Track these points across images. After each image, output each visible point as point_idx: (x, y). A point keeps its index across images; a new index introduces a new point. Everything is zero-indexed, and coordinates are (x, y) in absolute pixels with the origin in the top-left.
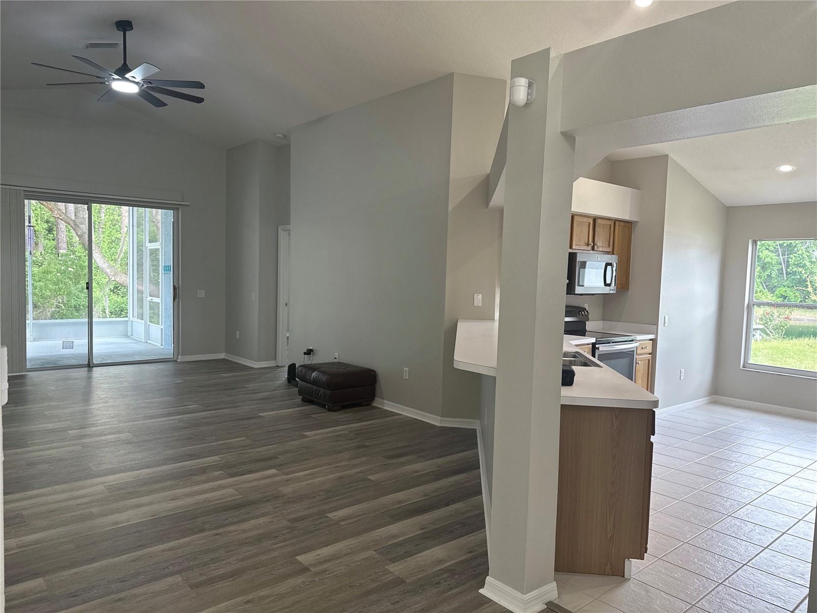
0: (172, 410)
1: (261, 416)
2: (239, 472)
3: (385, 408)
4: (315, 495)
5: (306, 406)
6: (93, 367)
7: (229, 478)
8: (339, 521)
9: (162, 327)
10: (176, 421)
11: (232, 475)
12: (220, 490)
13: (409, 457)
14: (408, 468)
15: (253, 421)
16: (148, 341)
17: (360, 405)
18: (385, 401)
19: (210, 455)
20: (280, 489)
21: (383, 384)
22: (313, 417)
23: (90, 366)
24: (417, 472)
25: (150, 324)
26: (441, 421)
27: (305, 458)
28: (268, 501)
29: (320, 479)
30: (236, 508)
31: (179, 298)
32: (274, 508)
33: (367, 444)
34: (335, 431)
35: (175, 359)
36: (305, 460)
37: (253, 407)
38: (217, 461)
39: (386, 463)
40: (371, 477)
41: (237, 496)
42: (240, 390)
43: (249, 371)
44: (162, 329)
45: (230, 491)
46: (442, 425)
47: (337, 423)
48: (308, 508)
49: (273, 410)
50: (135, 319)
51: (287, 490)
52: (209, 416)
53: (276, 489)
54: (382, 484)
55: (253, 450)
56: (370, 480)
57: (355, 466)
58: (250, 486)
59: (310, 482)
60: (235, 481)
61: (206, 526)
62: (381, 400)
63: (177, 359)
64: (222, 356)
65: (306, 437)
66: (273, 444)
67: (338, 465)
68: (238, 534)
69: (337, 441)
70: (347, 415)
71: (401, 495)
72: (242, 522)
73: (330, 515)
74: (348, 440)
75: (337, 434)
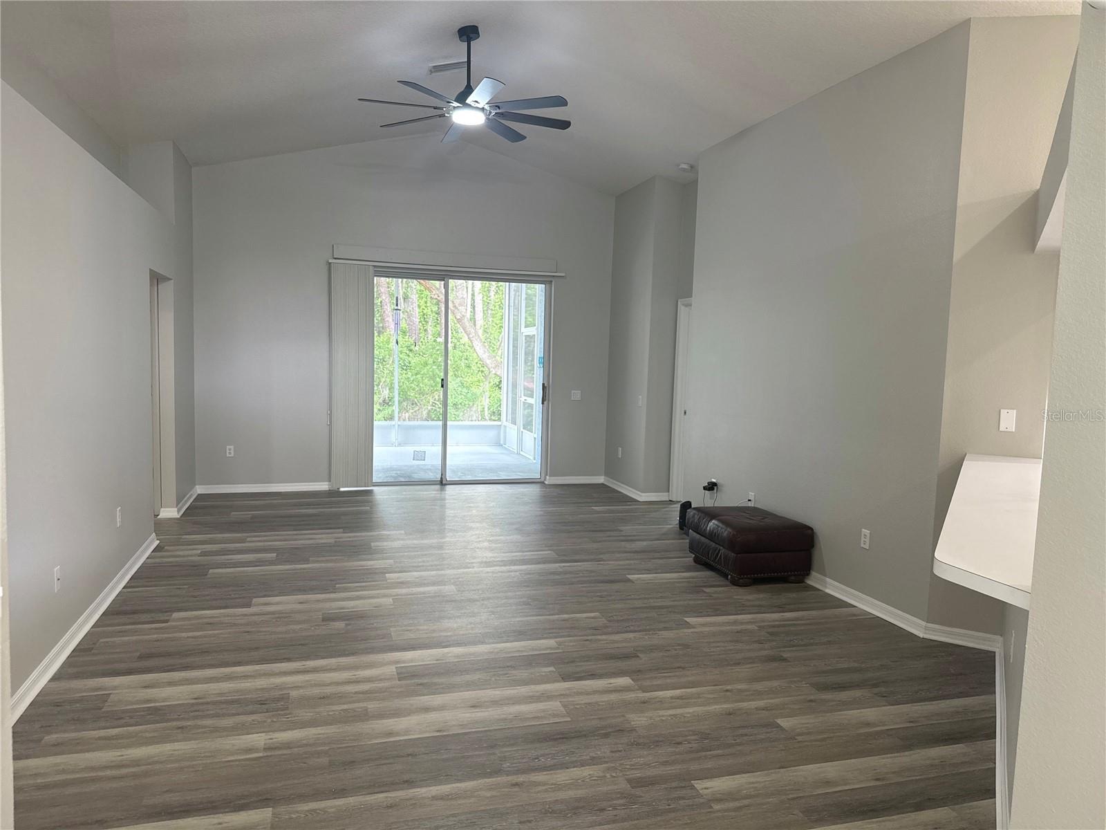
0: (516, 556)
1: (629, 580)
2: (577, 673)
3: (828, 591)
4: (680, 739)
5: (698, 571)
6: (446, 484)
7: (559, 682)
8: (710, 800)
9: (536, 436)
10: (517, 573)
11: (565, 678)
12: (541, 702)
13: (857, 693)
14: (854, 714)
15: (616, 586)
16: (521, 453)
17: (784, 580)
18: (828, 579)
19: (545, 636)
20: (631, 716)
21: (825, 550)
22: (705, 592)
23: (442, 483)
24: (868, 724)
25: (523, 430)
26: (926, 630)
27: (678, 665)
28: (606, 735)
29: (696, 709)
30: (556, 739)
31: (549, 400)
32: (612, 752)
33: (785, 655)
34: (735, 623)
35: (542, 480)
36: (679, 668)
37: (621, 563)
38: (551, 648)
39: (812, 697)
40: (784, 723)
41: (564, 716)
42: (612, 533)
43: (630, 505)
44: (535, 438)
45: (555, 705)
46: (926, 636)
47: (742, 609)
48: (665, 763)
49: (649, 571)
50: (509, 425)
51: (639, 720)
52: (561, 570)
53: (623, 716)
54: (800, 738)
55: (604, 637)
56: (779, 726)
57: (759, 694)
58: (587, 701)
59: (679, 711)
60: (568, 689)
61: (504, 766)
62: (819, 576)
63: (545, 480)
64: (600, 479)
65: (688, 625)
66: (635, 631)
67: (729, 687)
68: (546, 791)
69: (737, 641)
70: (761, 596)
71: (830, 770)
72: (558, 769)
73: (699, 785)
74: (756, 642)
75: (739, 628)
